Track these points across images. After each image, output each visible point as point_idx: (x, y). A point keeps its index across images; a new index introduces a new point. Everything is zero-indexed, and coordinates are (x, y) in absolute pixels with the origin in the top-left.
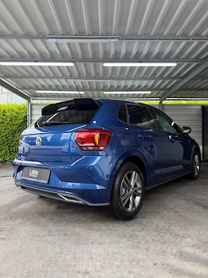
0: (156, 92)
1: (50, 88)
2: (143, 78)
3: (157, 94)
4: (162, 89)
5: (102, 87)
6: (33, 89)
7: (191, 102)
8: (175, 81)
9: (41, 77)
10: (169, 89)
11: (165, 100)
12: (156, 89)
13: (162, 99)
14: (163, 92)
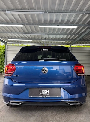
0: (68, 41)
1: (15, 38)
2: (61, 34)
3: (69, 42)
4: (71, 40)
5: (41, 38)
6: (7, 38)
7: (86, 46)
8: (77, 36)
9: (9, 32)
10: (74, 40)
11: (73, 45)
12: (68, 40)
13: (71, 44)
14: (71, 41)
